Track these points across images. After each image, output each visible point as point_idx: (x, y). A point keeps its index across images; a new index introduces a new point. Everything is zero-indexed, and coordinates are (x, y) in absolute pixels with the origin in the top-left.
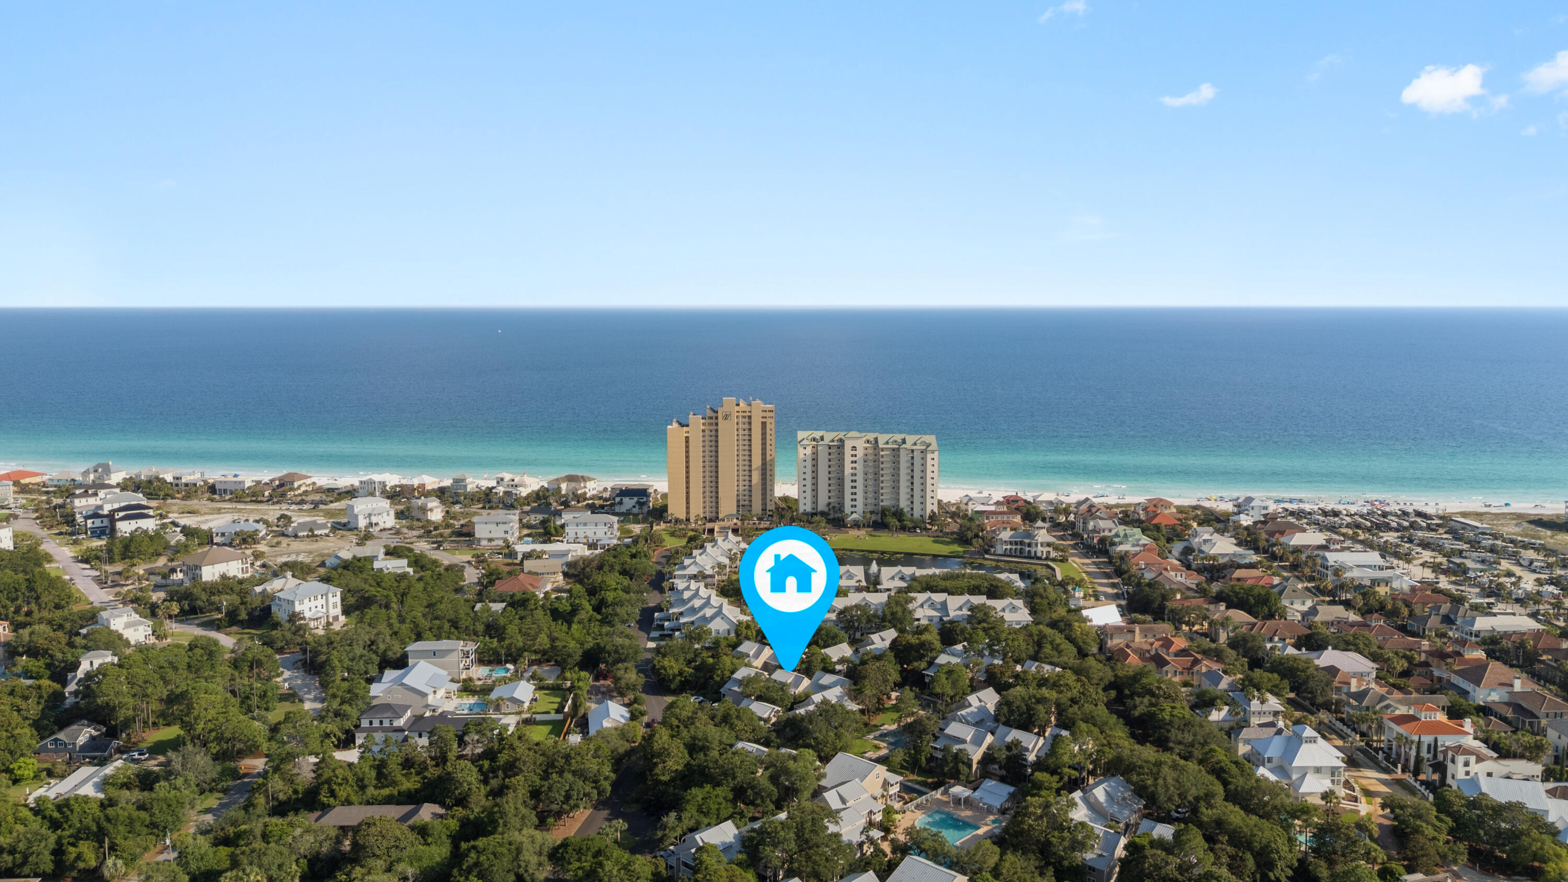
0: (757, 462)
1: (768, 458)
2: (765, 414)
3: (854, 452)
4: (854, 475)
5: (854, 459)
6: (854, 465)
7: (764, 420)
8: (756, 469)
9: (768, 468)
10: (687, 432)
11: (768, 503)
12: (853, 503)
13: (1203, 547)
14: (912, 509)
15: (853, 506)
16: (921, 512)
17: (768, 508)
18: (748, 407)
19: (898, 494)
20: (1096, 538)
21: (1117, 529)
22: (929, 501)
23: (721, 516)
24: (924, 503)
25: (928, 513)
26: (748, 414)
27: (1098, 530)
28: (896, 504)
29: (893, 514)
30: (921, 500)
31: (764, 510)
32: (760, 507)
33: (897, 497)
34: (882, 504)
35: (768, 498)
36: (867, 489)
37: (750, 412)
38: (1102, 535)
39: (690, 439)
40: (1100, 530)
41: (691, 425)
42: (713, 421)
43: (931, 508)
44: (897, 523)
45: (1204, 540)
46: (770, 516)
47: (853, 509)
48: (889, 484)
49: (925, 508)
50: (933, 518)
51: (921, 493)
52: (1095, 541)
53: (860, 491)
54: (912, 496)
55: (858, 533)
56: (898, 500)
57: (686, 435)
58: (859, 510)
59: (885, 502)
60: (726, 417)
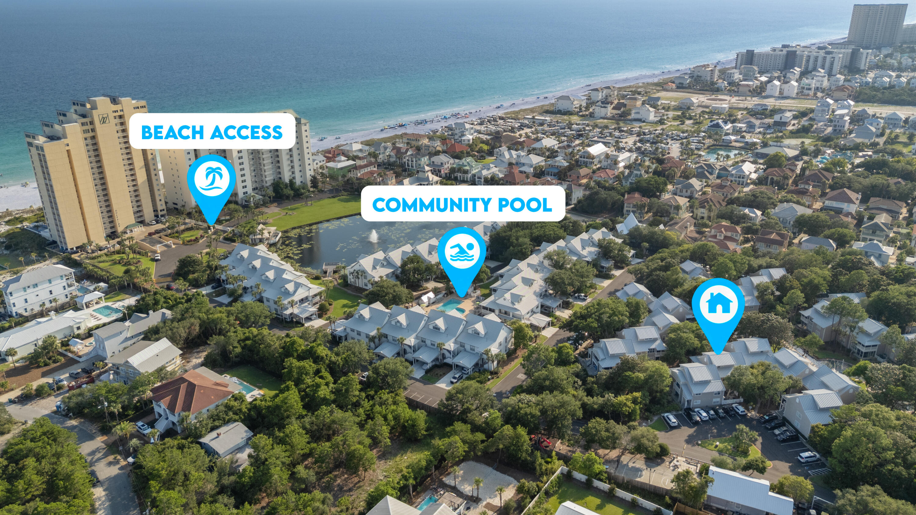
0: (139, 163)
8: (139, 171)
9: (152, 167)
10: (68, 145)
11: (159, 203)
12: (244, 184)
13: (523, 161)
14: (294, 178)
15: (245, 187)
16: (301, 179)
17: (159, 208)
18: (119, 106)
19: (279, 167)
20: (445, 171)
21: (452, 161)
22: (308, 167)
23: (120, 229)
24: (303, 171)
25: (309, 178)
26: (121, 113)
27: (439, 164)
28: (279, 176)
29: (286, 185)
30: (300, 169)
31: (155, 211)
32: (151, 209)
33: (278, 170)
34: (267, 179)
35: (158, 198)
36: (252, 168)
37: (122, 110)
38: (446, 166)
39: (72, 153)
40: (442, 164)
41: (68, 136)
42: (89, 127)
43: (309, 173)
44: (292, 193)
45: (518, 156)
46: (162, 216)
47: (245, 190)
48: (270, 161)
49: (304, 175)
50: (314, 181)
51: (299, 163)
52: (447, 171)
53: (247, 172)
54: (292, 167)
55: (273, 210)
56: (280, 173)
57: (67, 148)
58: (249, 190)
59: (269, 177)
60: (104, 120)
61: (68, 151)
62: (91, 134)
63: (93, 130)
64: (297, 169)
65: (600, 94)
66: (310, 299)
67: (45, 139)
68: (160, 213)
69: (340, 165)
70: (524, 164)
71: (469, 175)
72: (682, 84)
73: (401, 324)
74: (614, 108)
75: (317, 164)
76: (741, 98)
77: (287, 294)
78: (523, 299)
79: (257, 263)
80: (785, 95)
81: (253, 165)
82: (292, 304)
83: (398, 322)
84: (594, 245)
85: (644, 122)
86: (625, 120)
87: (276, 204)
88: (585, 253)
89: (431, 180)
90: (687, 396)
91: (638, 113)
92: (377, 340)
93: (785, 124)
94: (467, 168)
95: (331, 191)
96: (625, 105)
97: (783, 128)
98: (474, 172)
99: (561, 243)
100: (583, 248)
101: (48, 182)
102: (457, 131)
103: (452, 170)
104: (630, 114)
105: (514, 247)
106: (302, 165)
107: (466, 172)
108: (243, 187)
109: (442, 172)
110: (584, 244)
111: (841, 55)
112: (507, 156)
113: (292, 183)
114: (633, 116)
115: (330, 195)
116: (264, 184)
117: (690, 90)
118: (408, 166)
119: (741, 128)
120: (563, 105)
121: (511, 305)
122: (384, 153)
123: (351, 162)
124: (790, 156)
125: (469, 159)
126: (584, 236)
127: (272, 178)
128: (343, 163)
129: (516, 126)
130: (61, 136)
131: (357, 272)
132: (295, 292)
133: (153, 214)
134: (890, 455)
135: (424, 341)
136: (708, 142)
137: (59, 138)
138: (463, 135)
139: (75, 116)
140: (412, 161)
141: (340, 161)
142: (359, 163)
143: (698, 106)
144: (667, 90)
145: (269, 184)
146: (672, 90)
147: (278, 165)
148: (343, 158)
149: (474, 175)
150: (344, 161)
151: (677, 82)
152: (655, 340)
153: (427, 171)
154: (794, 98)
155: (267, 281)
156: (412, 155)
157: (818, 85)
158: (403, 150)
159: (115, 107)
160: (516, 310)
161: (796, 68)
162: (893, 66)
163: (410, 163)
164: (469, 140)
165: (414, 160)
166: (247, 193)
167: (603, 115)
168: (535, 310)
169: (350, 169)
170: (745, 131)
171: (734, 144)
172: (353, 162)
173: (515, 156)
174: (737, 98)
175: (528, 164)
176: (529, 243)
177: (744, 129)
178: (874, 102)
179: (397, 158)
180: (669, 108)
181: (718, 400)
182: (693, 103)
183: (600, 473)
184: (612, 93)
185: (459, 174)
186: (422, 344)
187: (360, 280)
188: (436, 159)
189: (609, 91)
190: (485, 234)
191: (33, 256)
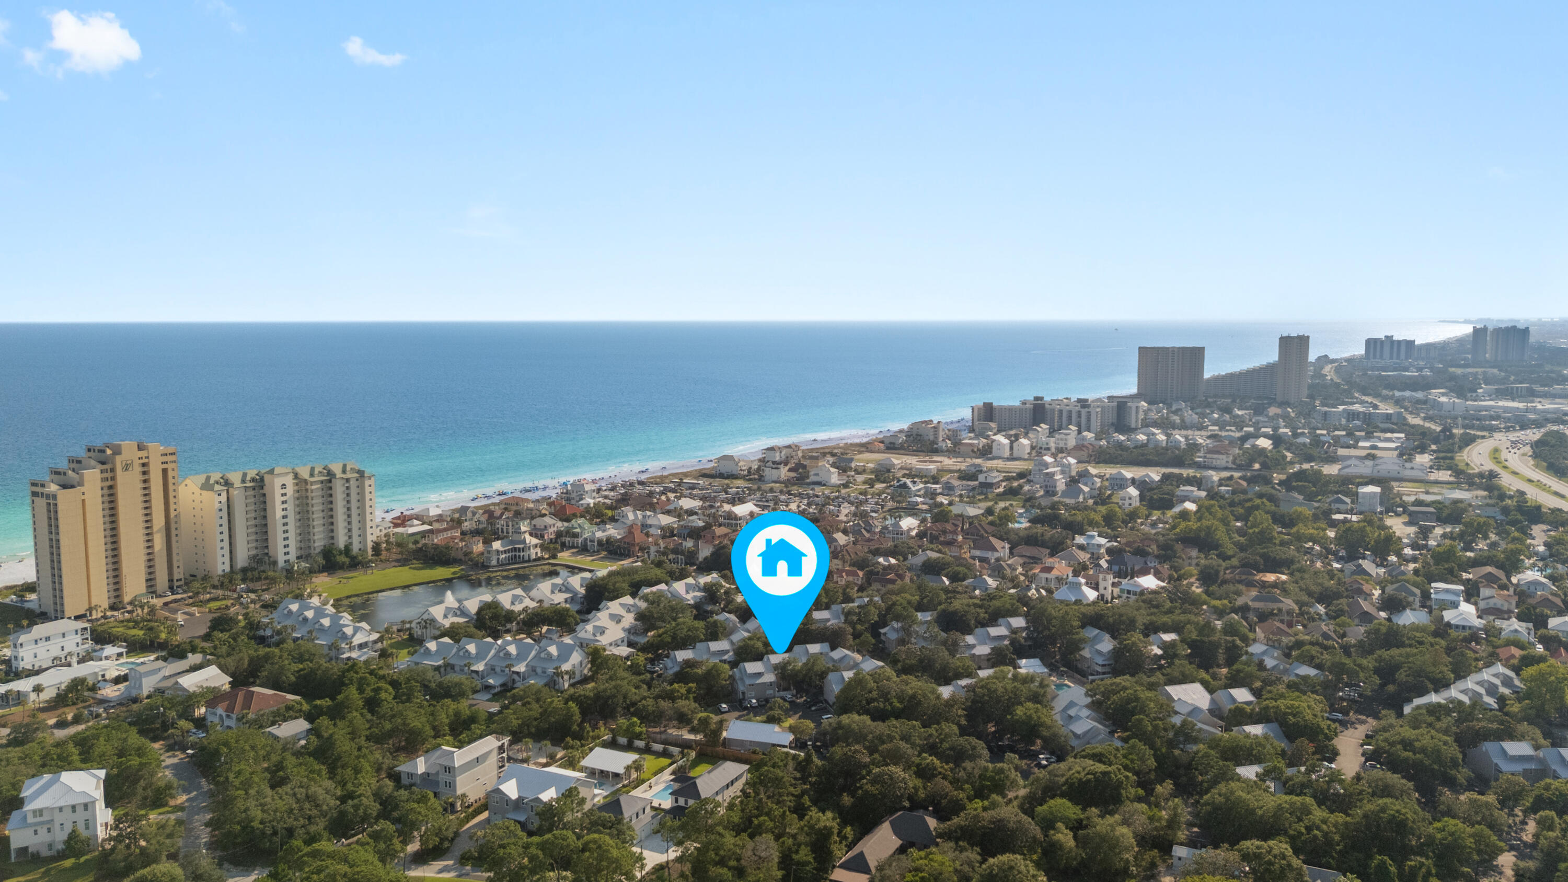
0: (159, 521)
1: (173, 514)
2: (165, 459)
3: (283, 491)
4: (284, 517)
5: (284, 498)
6: (285, 506)
7: (165, 466)
8: (158, 532)
9: (173, 526)
10: (83, 494)
11: (175, 570)
12: (287, 550)
13: (649, 522)
14: (351, 544)
15: (287, 553)
16: (359, 546)
17: (176, 577)
18: (145, 452)
19: (332, 531)
20: (550, 534)
21: (559, 524)
22: (369, 531)
23: (127, 599)
24: (363, 535)
25: (370, 545)
26: (146, 461)
27: (543, 527)
28: (331, 541)
29: (341, 553)
30: (359, 532)
31: (171, 580)
32: (166, 578)
33: (331, 534)
34: (316, 545)
35: (175, 564)
36: (298, 531)
37: (147, 457)
38: (551, 530)
39: (87, 502)
40: (546, 527)
41: (85, 484)
42: (109, 475)
43: (370, 539)
44: (347, 560)
45: (644, 517)
46: (177, 587)
47: (287, 557)
48: (321, 522)
49: (364, 541)
50: (377, 548)
51: (359, 525)
52: (553, 536)
53: (292, 535)
54: (350, 530)
55: (322, 580)
56: (332, 538)
57: (83, 497)
58: (292, 557)
59: (319, 541)
60: (126, 468)
61: (83, 501)
62: (109, 483)
63: (113, 478)
64: (355, 532)
65: (778, 454)
66: (370, 645)
67: (58, 487)
68: (176, 584)
69: (411, 530)
70: (650, 526)
71: (580, 540)
72: (894, 444)
73: (470, 653)
74: (790, 470)
75: (381, 530)
76: (959, 460)
77: (344, 637)
78: (607, 631)
79: (310, 614)
80: (1015, 455)
81: (299, 527)
82: (351, 649)
83: (467, 651)
84: (700, 590)
85: (824, 485)
86: (802, 484)
87: (326, 574)
88: (689, 597)
89: (528, 542)
90: (741, 688)
91: (817, 475)
92: (442, 670)
93: (990, 485)
94: (578, 530)
95: (397, 561)
96: (804, 467)
97: (989, 490)
98: (586, 535)
99: (663, 587)
100: (687, 592)
101: (53, 536)
102: (574, 495)
103: (559, 534)
104: (808, 477)
105: (609, 593)
106: (363, 528)
107: (576, 536)
108: (285, 554)
109: (546, 537)
110: (689, 588)
111: (1099, 410)
112: (631, 516)
113: (348, 549)
114: (812, 478)
115: (396, 564)
116: (312, 551)
117: (902, 452)
118: (503, 532)
119: (935, 490)
120: (726, 468)
121: (592, 638)
122: (472, 519)
123: (426, 527)
124: (971, 515)
125: (581, 521)
126: (690, 580)
127: (322, 543)
128: (416, 527)
129: (658, 490)
130: (75, 483)
131: (425, 621)
132: (353, 635)
133: (167, 584)
134: (874, 694)
135: (493, 669)
136: (890, 504)
137: (72, 487)
138: (581, 499)
139: (93, 462)
140: (508, 526)
141: (412, 526)
142: (436, 526)
143: (902, 468)
144: (872, 452)
145: (318, 550)
146: (879, 452)
147: (331, 527)
148: (416, 522)
149: (586, 539)
150: (417, 525)
151: (887, 441)
152: (727, 652)
153: (525, 532)
154: (1025, 460)
155: (322, 629)
156: (508, 518)
157: (1061, 445)
158: (497, 513)
159: (141, 454)
160: (598, 641)
161: (1042, 425)
162: (1174, 423)
163: (505, 528)
164: (588, 505)
165: (510, 524)
166: (289, 561)
167: (775, 478)
168: (619, 642)
169: (423, 534)
170: (940, 494)
171: (920, 506)
172: (429, 527)
173: (640, 517)
174: (954, 460)
175: (655, 526)
176: (627, 588)
177: (939, 491)
178: (1118, 463)
179: (488, 523)
180: (864, 471)
181: (772, 692)
182: (894, 464)
183: (641, 733)
184: (794, 453)
185: (568, 539)
186: (492, 670)
187: (428, 630)
188: (539, 522)
189: (789, 450)
190: (582, 586)
191: (11, 626)
